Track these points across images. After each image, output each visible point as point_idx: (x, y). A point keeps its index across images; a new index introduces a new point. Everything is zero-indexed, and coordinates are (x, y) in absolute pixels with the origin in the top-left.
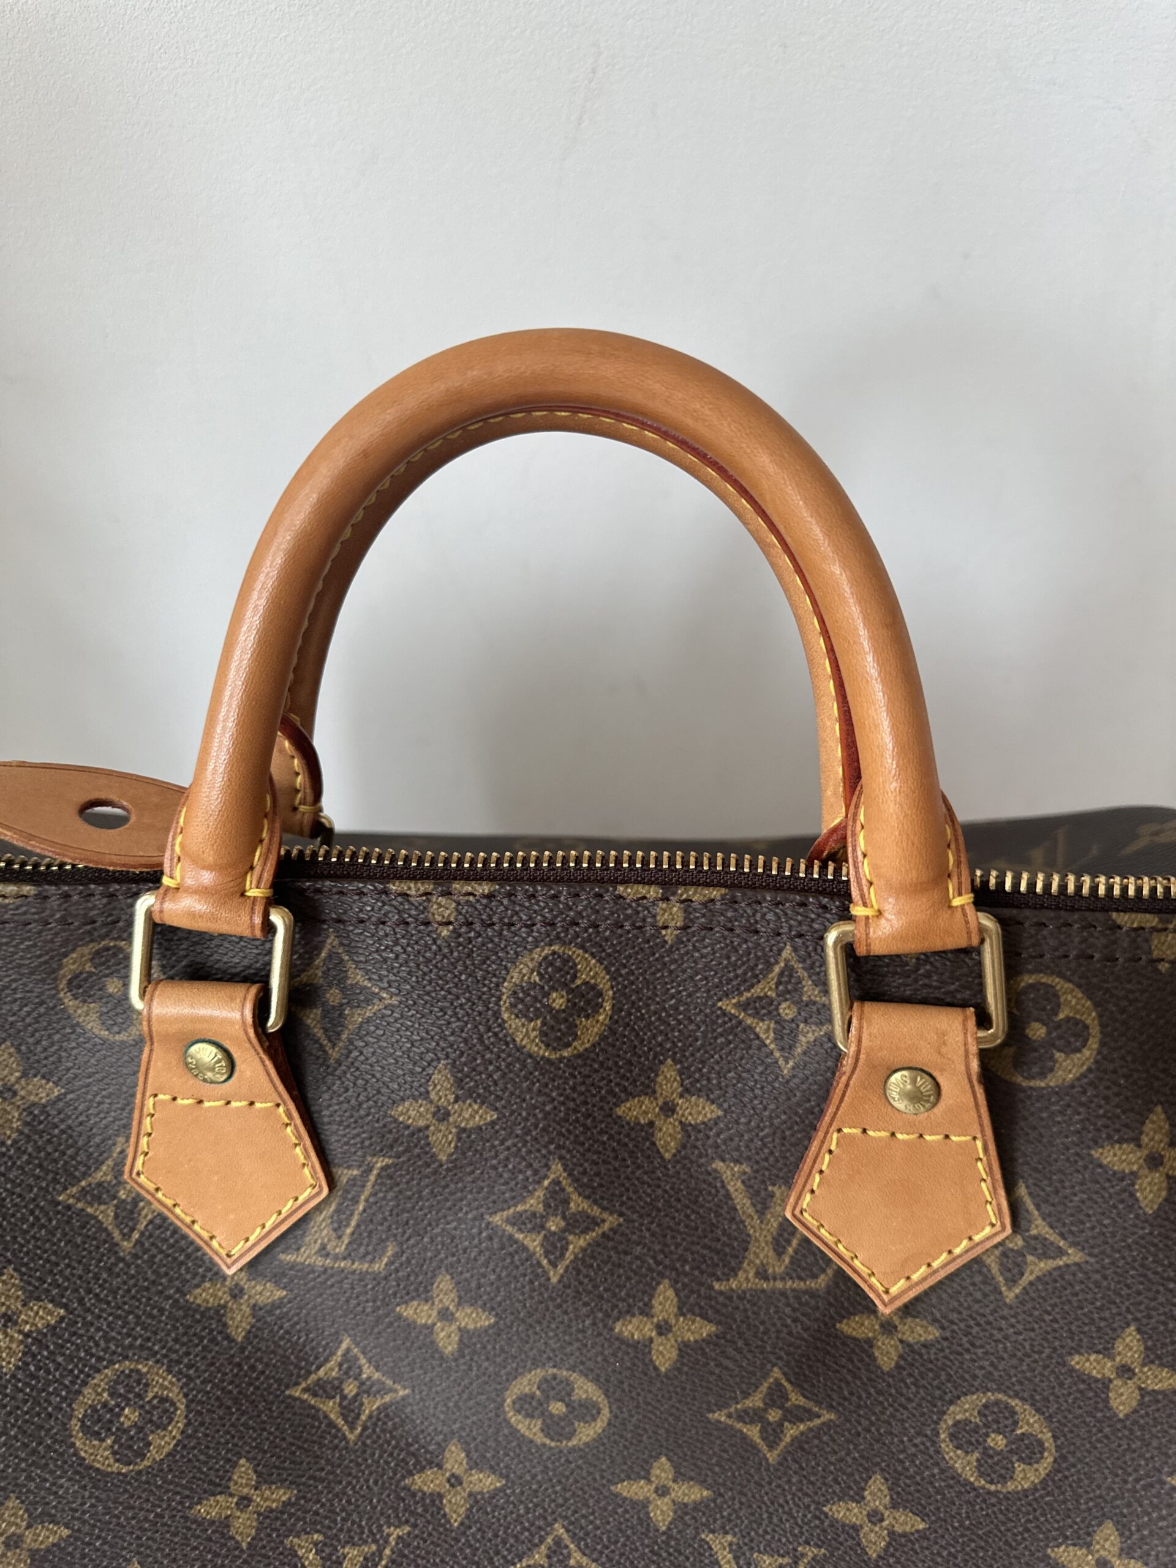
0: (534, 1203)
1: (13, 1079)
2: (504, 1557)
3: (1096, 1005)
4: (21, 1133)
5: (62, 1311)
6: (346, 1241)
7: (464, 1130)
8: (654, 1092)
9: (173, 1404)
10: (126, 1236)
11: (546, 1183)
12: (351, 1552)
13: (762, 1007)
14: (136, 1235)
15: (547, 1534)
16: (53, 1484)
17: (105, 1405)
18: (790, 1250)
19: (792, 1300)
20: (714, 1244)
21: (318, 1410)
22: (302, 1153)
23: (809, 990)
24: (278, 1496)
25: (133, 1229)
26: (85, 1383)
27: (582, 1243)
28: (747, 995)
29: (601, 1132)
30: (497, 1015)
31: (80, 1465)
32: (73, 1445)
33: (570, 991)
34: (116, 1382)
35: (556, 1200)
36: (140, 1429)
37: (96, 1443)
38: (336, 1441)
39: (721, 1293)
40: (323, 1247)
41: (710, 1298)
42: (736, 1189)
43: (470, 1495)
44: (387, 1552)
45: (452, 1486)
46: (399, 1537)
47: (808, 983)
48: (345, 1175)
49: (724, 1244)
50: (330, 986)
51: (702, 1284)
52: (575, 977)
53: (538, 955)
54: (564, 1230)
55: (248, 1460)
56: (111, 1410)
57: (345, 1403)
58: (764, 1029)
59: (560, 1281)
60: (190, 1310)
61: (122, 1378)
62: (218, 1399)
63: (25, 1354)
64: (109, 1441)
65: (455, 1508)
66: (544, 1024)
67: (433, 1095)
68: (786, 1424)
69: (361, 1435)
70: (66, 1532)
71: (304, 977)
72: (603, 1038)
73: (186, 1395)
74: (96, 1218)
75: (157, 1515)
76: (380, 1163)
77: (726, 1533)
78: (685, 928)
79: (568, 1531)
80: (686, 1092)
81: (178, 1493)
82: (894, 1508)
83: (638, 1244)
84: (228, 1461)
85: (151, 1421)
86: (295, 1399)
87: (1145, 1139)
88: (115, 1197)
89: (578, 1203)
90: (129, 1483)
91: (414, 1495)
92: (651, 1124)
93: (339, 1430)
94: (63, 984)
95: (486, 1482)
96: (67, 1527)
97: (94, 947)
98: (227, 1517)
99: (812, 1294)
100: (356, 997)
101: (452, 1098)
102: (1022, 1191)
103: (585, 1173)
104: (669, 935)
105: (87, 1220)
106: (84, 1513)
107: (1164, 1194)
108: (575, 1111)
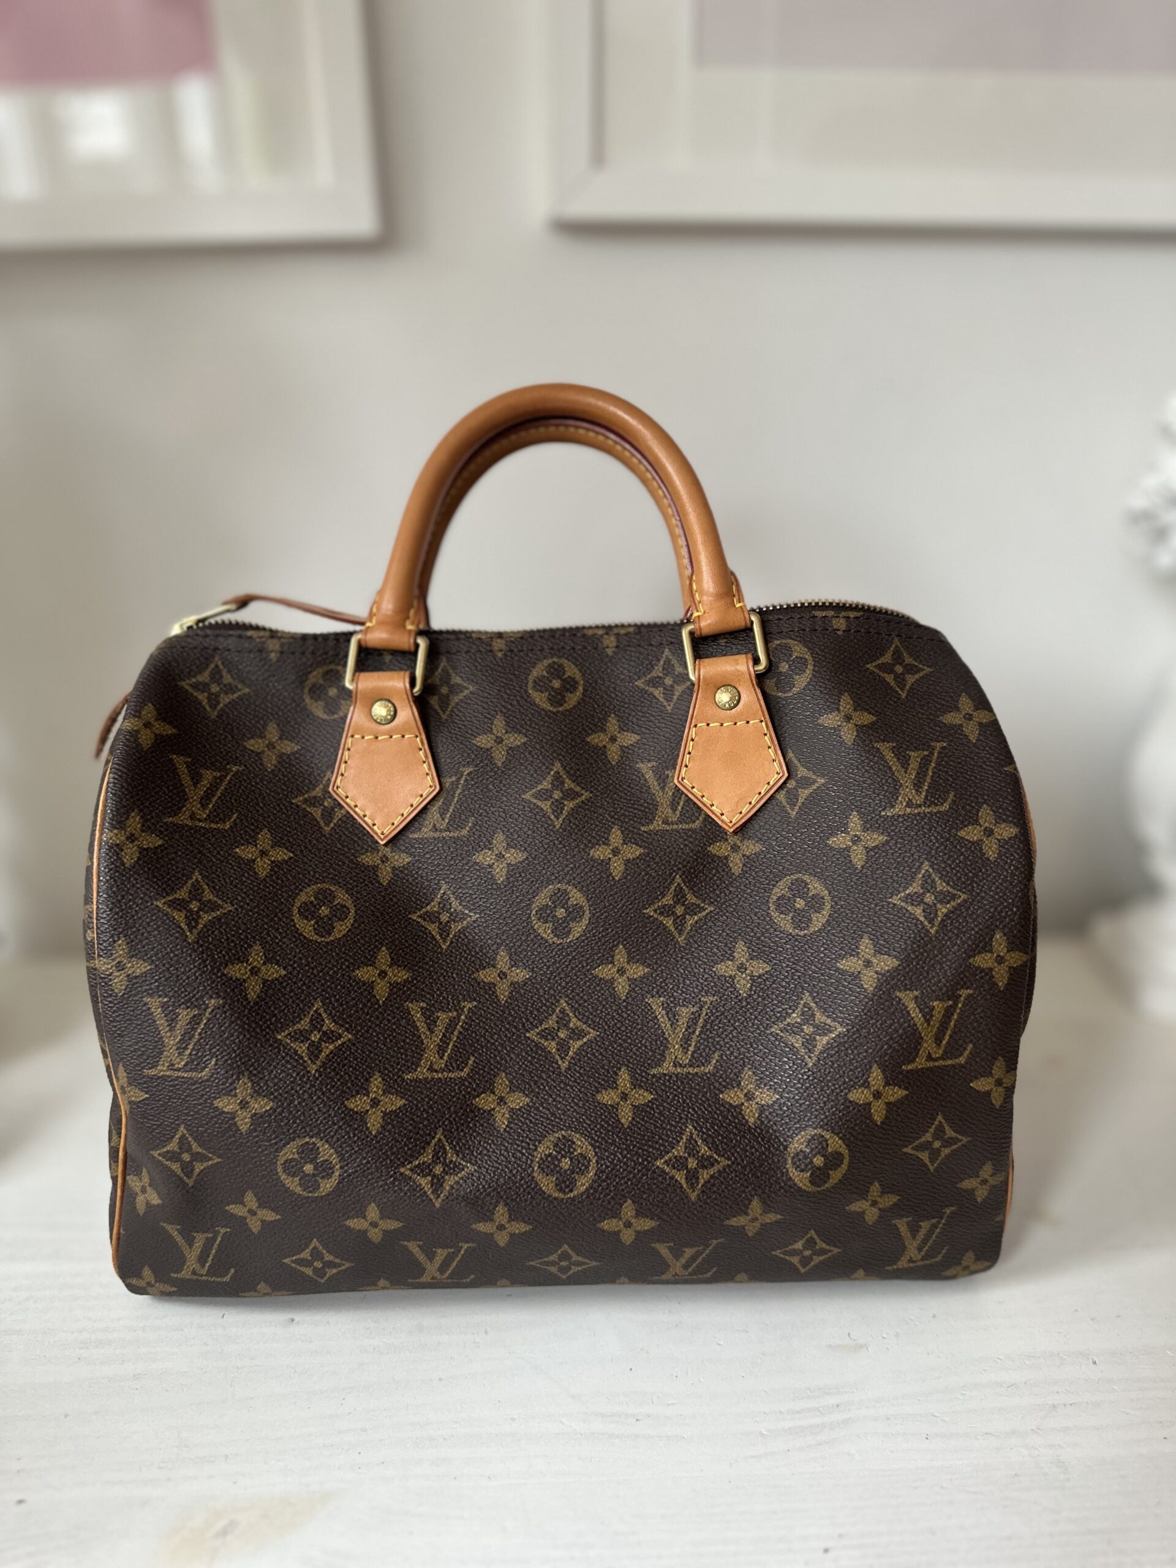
0: (546, 784)
1: (274, 740)
2: (531, 1023)
3: (809, 649)
4: (276, 767)
5: (291, 855)
6: (447, 821)
7: (511, 748)
8: (605, 730)
9: (348, 909)
10: (327, 825)
11: (552, 773)
12: (442, 1016)
13: (656, 682)
14: (332, 825)
15: (556, 1007)
16: (280, 941)
17: (312, 902)
18: (680, 808)
19: (683, 834)
20: (640, 808)
21: (426, 929)
22: (427, 767)
23: (679, 669)
24: (402, 975)
25: (330, 822)
26: (301, 890)
27: (571, 805)
28: (649, 676)
29: (580, 749)
30: (526, 691)
31: (296, 932)
32: (293, 920)
33: (562, 680)
34: (318, 893)
35: (558, 781)
36: (330, 919)
37: (306, 921)
38: (435, 948)
39: (645, 832)
40: (434, 826)
41: (639, 834)
42: (649, 775)
43: (512, 983)
44: (463, 1017)
45: (501, 978)
46: (470, 1008)
47: (677, 665)
48: (448, 781)
49: (645, 807)
50: (442, 685)
51: (634, 828)
52: (564, 674)
53: (546, 662)
54: (562, 798)
55: (387, 949)
56: (315, 906)
57: (441, 926)
58: (658, 693)
59: (560, 828)
60: (357, 864)
61: (321, 891)
62: (372, 911)
63: (271, 870)
64: (312, 922)
65: (503, 991)
66: (550, 694)
67: (495, 731)
68: (687, 917)
69: (449, 946)
70: (284, 972)
71: (430, 681)
72: (579, 703)
73: (355, 906)
74: (311, 814)
75: (334, 972)
76: (467, 770)
77: (660, 996)
78: (617, 647)
79: (568, 1004)
80: (621, 729)
81: (347, 960)
82: (751, 959)
83: (601, 808)
84: (376, 946)
85: (336, 916)
86: (414, 920)
87: (841, 708)
88: (322, 805)
89: (569, 784)
90: (321, 949)
91: (479, 984)
92: (605, 747)
93: (437, 942)
94: (306, 690)
95: (520, 975)
96: (284, 968)
97: (326, 668)
98: (373, 982)
99: (693, 831)
100: (454, 689)
101: (504, 731)
102: (790, 755)
103: (571, 768)
104: (610, 652)
105: (306, 814)
106: (295, 962)
107: (855, 734)
108: (566, 737)
